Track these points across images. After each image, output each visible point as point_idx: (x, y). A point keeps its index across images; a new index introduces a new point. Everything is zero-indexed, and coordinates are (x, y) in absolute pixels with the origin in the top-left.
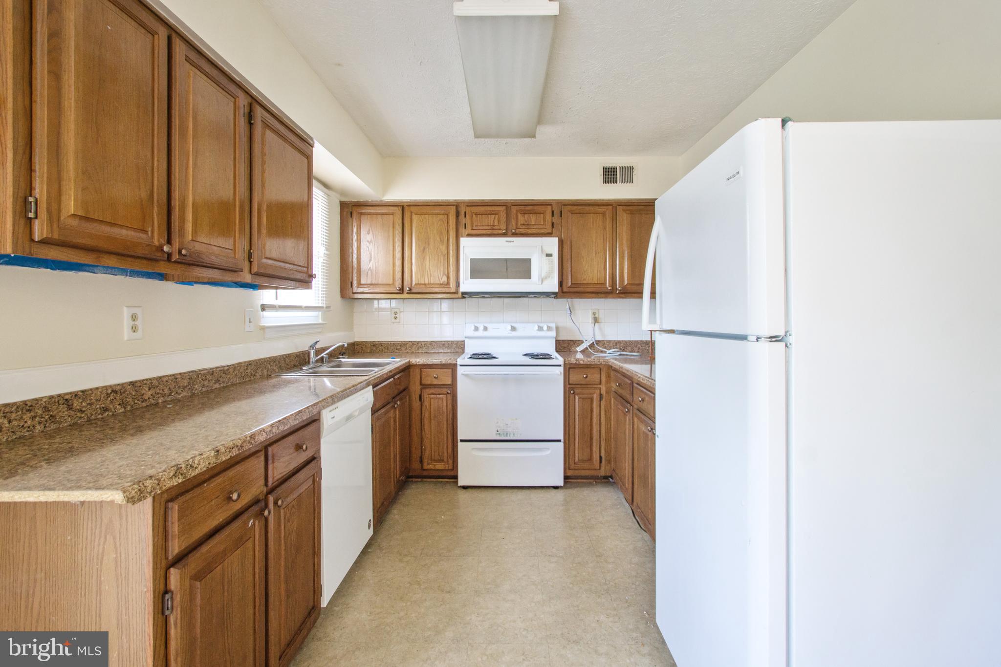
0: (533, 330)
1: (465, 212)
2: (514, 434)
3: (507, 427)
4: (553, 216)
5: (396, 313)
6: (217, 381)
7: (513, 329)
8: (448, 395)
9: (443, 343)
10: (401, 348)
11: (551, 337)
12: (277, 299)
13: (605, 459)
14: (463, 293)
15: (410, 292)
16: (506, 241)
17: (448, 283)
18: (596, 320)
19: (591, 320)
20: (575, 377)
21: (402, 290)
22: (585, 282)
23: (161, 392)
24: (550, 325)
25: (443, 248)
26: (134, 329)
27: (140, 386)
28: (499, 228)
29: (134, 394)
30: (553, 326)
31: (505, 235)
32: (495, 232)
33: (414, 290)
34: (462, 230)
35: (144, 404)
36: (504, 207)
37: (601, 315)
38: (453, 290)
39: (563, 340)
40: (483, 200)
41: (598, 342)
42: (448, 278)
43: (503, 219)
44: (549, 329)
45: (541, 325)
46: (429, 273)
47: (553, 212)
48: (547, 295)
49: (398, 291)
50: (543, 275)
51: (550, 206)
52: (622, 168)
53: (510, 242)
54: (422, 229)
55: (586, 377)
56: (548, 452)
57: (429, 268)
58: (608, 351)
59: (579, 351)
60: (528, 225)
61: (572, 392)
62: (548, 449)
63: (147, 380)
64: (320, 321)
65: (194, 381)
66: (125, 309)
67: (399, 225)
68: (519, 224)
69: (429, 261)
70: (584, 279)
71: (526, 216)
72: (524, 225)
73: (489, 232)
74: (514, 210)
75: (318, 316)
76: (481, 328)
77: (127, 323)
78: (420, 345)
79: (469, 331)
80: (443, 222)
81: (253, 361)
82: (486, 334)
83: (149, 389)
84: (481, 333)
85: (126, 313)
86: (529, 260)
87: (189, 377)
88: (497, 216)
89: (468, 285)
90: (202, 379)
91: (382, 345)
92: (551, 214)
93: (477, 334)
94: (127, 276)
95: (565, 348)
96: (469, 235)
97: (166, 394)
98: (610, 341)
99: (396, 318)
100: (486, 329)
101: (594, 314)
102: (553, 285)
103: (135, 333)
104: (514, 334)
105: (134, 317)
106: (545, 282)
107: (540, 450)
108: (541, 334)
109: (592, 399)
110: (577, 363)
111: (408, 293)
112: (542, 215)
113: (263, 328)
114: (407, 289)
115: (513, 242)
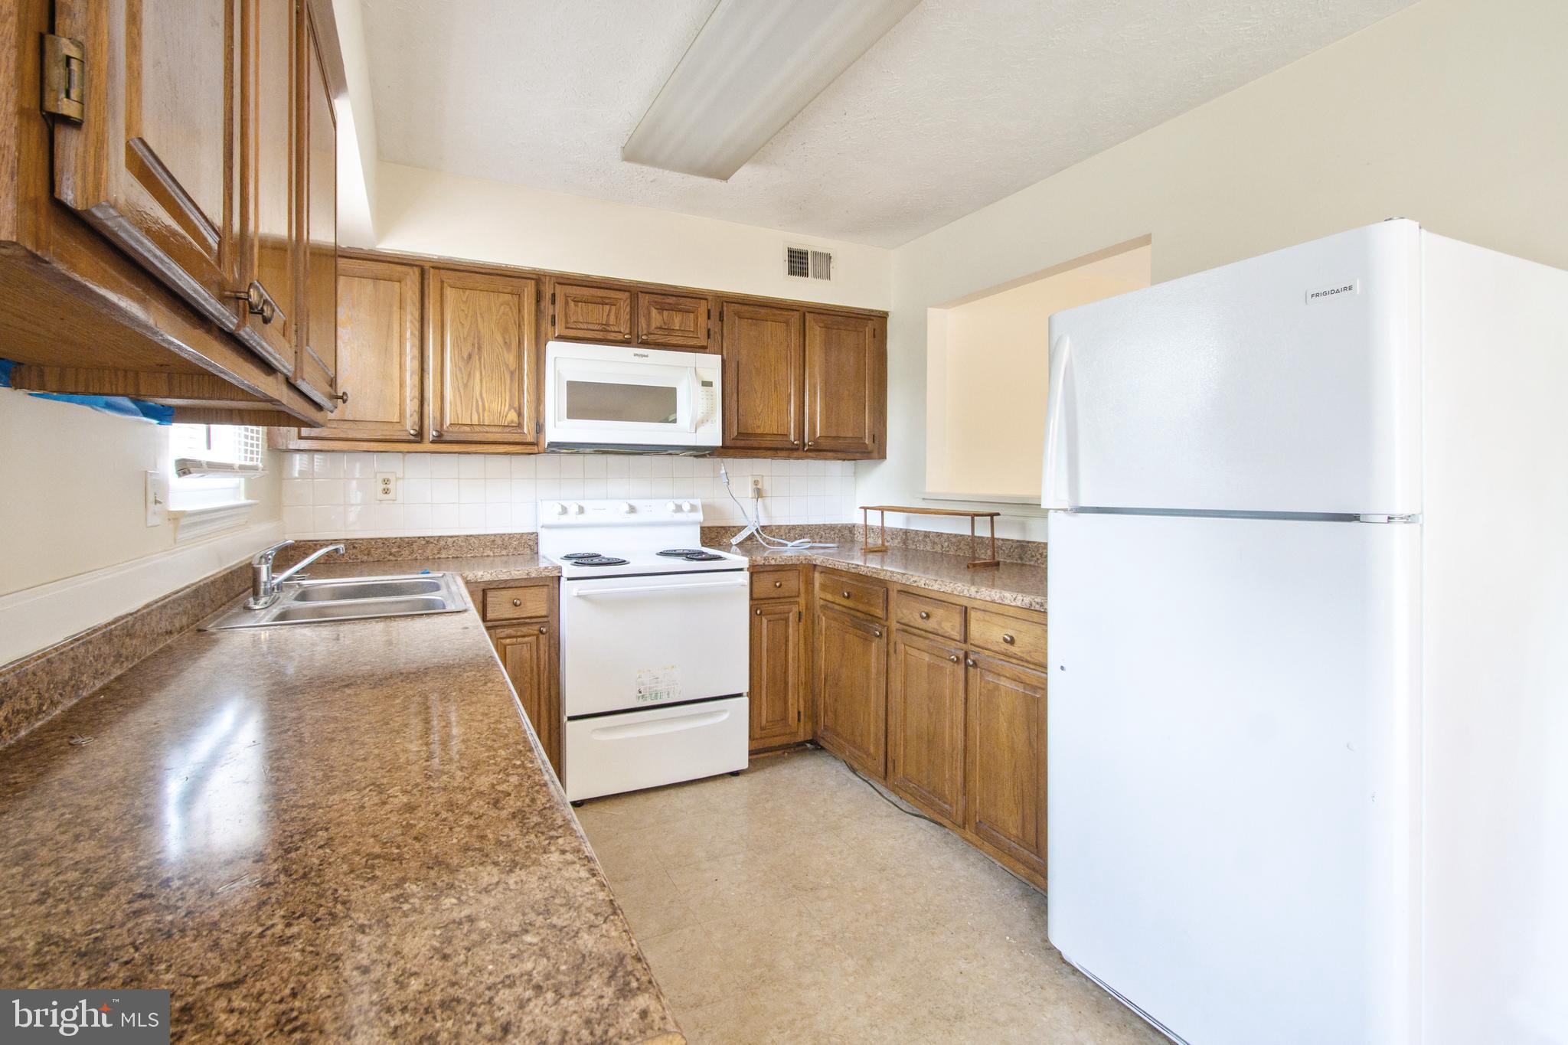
0: (664, 509)
1: (554, 295)
2: (668, 694)
3: (657, 683)
4: (709, 318)
5: (386, 481)
7: (632, 510)
8: (541, 636)
9: (493, 538)
10: (398, 552)
11: (693, 523)
12: (209, 447)
13: (805, 716)
14: (551, 444)
15: (439, 439)
16: (636, 355)
17: (520, 425)
18: (759, 493)
19: (750, 492)
20: (766, 584)
21: (420, 436)
22: (759, 431)
24: (693, 501)
25: (511, 359)
28: (616, 329)
30: (698, 502)
31: (626, 343)
32: (612, 336)
33: (447, 437)
34: (546, 324)
36: (627, 294)
37: (766, 485)
38: (530, 439)
39: (708, 528)
40: (588, 276)
41: (763, 527)
42: (520, 414)
43: (625, 315)
44: (693, 508)
45: (679, 502)
46: (480, 403)
47: (709, 311)
48: (701, 452)
49: (412, 438)
50: (700, 416)
51: (705, 301)
52: (816, 254)
53: (642, 356)
54: (467, 316)
55: (780, 586)
56: (725, 716)
57: (481, 395)
58: (789, 543)
59: (734, 543)
60: (668, 330)
61: (758, 612)
62: (725, 711)
64: (243, 501)
67: (414, 304)
68: (653, 326)
69: (481, 380)
70: (759, 427)
71: (665, 313)
72: (661, 328)
73: (600, 335)
74: (644, 300)
75: (238, 488)
76: (573, 509)
78: (442, 543)
79: (549, 512)
80: (511, 308)
82: (582, 519)
84: (572, 518)
86: (672, 392)
88: (613, 308)
89: (559, 428)
91: (354, 547)
92: (705, 316)
93: (565, 520)
95: (712, 539)
96: (561, 338)
99: (386, 491)
100: (581, 510)
101: (756, 483)
102: (712, 435)
104: (633, 518)
106: (701, 430)
107: (711, 714)
108: (679, 517)
109: (787, 620)
110: (766, 563)
111: (433, 442)
112: (692, 315)
113: (176, 517)
114: (431, 433)
115: (647, 356)
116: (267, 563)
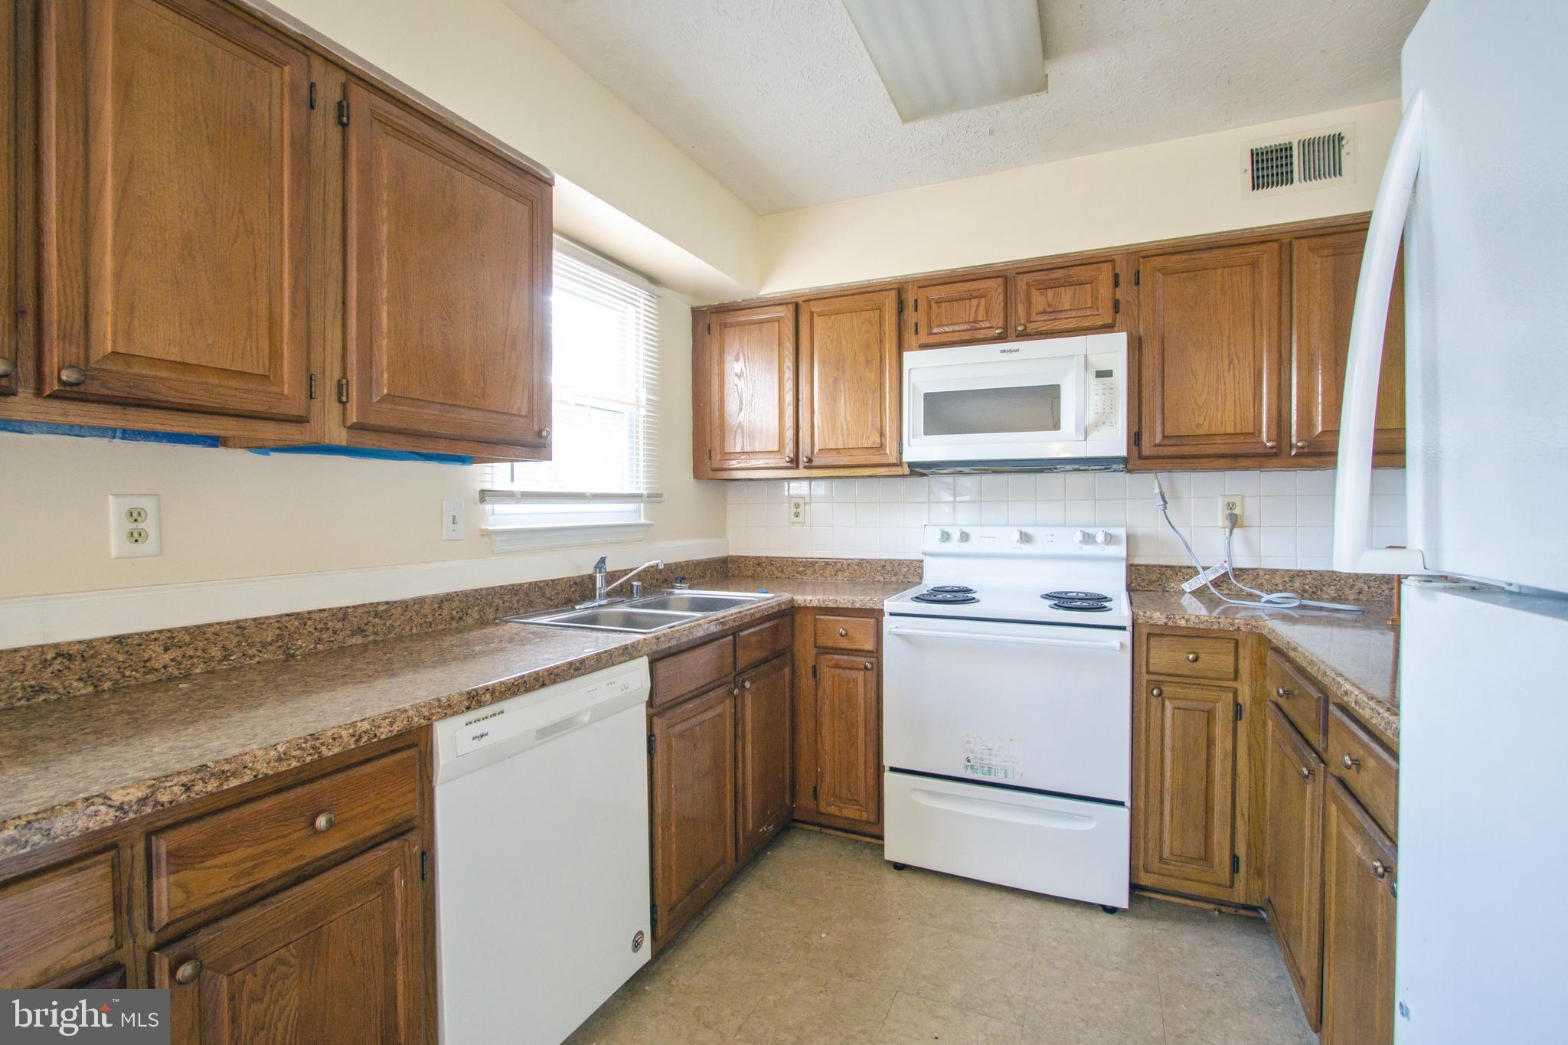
0: (1071, 541)
1: (916, 301)
2: (1005, 773)
3: (990, 755)
4: (1116, 284)
5: (797, 506)
6: (360, 631)
7: (1025, 538)
8: (867, 672)
9: (883, 563)
10: (804, 571)
11: (1115, 559)
12: (512, 480)
13: (1248, 866)
14: (911, 465)
15: (810, 464)
16: (1003, 351)
17: (882, 446)
18: (1234, 521)
19: (1221, 520)
20: (1163, 657)
21: (795, 462)
22: (1201, 432)
23: (199, 653)
24: (1112, 531)
25: (872, 376)
26: (136, 537)
27: (140, 645)
28: (987, 324)
29: (121, 659)
30: (1121, 532)
31: (1001, 338)
32: (980, 335)
33: (816, 462)
34: (910, 336)
35: (151, 677)
36: (1000, 280)
37: (1249, 509)
38: (893, 460)
39: (1147, 566)
40: (953, 271)
41: (1240, 573)
42: (882, 435)
43: (998, 306)
44: (1110, 539)
45: (1090, 531)
46: (845, 427)
47: (1116, 276)
48: (1104, 464)
49: (789, 465)
50: (1091, 418)
51: (1109, 265)
52: (1308, 145)
53: (1011, 351)
54: (832, 341)
55: (1196, 660)
56: (1090, 826)
57: (845, 418)
58: (1266, 597)
59: (1188, 590)
60: (1054, 312)
61: (1155, 692)
62: (1090, 818)
63: (160, 632)
64: (643, 521)
65: (294, 633)
66: (111, 499)
67: (789, 340)
68: (1034, 312)
69: (845, 403)
70: (1198, 426)
71: (1050, 292)
72: (1044, 312)
73: (967, 336)
74: (1022, 283)
75: (638, 511)
76: (956, 536)
77: (115, 526)
78: (839, 565)
79: (932, 542)
80: (872, 325)
81: (457, 594)
82: (965, 548)
83: (166, 650)
84: (954, 546)
85: (115, 509)
86: (1058, 386)
87: (278, 625)
88: (983, 300)
89: (920, 447)
90: (315, 629)
91: (772, 565)
92: (1110, 281)
93: (947, 547)
94: (114, 438)
95: (1151, 582)
96: (924, 346)
97: (214, 657)
98: (1273, 572)
99: (797, 515)
100: (965, 537)
101: (1230, 506)
102: (1114, 441)
103: (136, 545)
104: (1026, 549)
105: (135, 515)
106: (1092, 437)
107: (1071, 817)
108: (1089, 550)
109: (1210, 715)
110: (1170, 623)
111: (805, 467)
112: (1088, 287)
113: (489, 534)
114: (803, 459)
115: (1018, 350)
116: (600, 572)
